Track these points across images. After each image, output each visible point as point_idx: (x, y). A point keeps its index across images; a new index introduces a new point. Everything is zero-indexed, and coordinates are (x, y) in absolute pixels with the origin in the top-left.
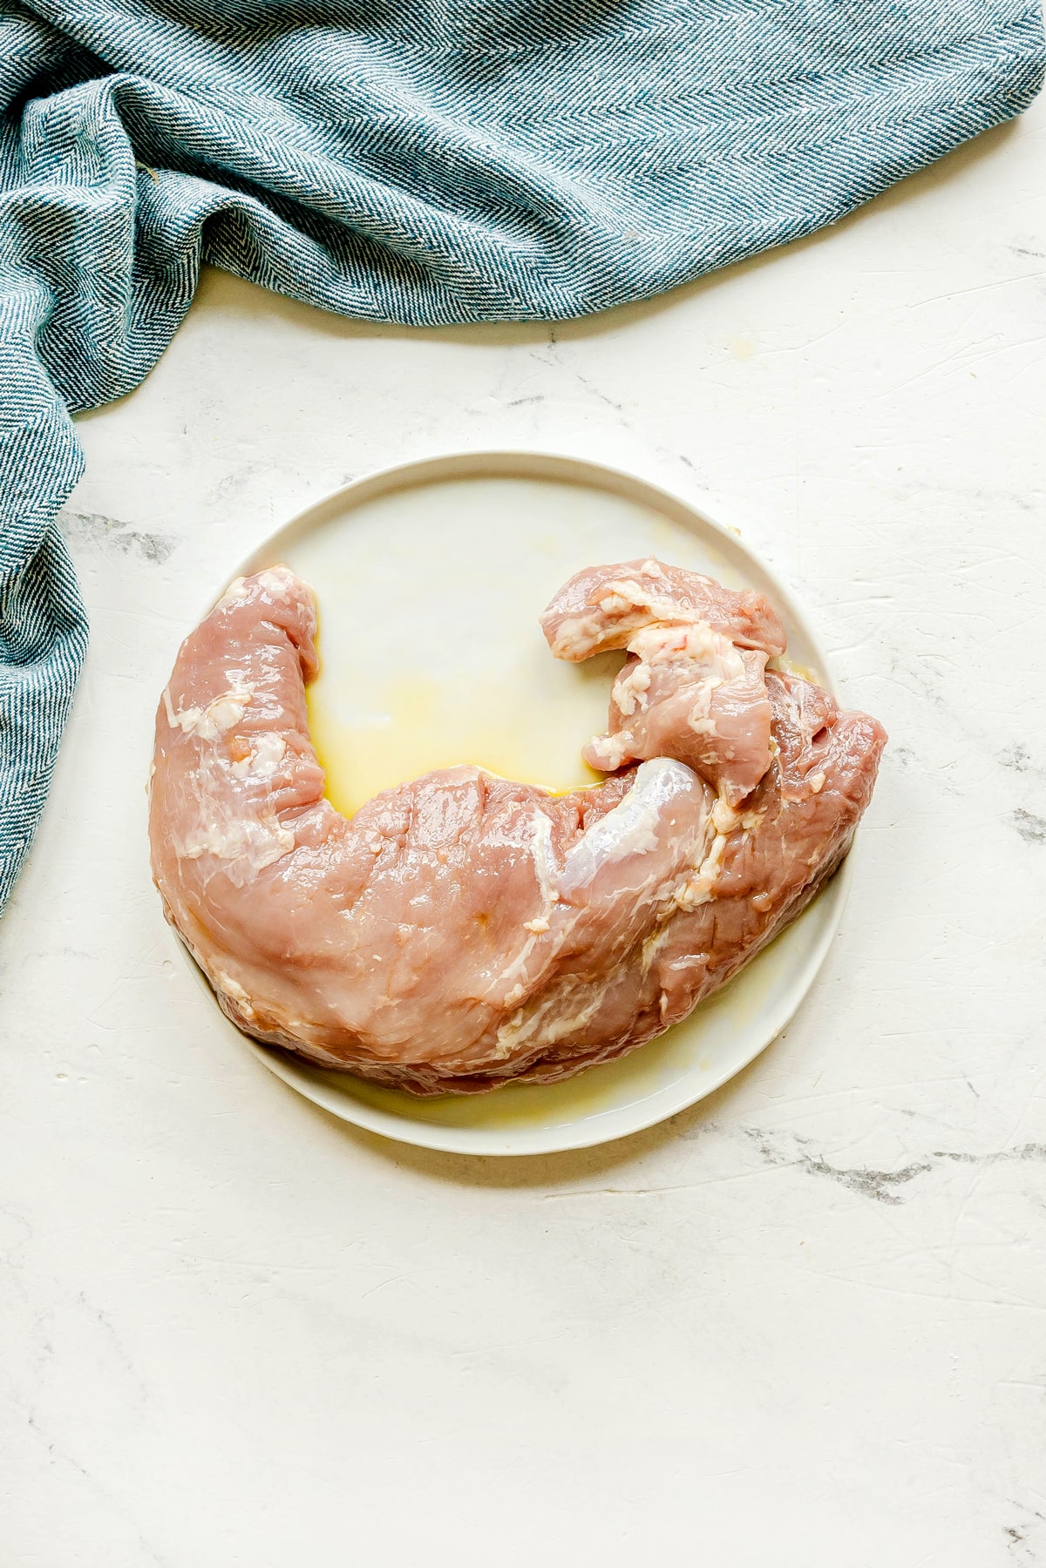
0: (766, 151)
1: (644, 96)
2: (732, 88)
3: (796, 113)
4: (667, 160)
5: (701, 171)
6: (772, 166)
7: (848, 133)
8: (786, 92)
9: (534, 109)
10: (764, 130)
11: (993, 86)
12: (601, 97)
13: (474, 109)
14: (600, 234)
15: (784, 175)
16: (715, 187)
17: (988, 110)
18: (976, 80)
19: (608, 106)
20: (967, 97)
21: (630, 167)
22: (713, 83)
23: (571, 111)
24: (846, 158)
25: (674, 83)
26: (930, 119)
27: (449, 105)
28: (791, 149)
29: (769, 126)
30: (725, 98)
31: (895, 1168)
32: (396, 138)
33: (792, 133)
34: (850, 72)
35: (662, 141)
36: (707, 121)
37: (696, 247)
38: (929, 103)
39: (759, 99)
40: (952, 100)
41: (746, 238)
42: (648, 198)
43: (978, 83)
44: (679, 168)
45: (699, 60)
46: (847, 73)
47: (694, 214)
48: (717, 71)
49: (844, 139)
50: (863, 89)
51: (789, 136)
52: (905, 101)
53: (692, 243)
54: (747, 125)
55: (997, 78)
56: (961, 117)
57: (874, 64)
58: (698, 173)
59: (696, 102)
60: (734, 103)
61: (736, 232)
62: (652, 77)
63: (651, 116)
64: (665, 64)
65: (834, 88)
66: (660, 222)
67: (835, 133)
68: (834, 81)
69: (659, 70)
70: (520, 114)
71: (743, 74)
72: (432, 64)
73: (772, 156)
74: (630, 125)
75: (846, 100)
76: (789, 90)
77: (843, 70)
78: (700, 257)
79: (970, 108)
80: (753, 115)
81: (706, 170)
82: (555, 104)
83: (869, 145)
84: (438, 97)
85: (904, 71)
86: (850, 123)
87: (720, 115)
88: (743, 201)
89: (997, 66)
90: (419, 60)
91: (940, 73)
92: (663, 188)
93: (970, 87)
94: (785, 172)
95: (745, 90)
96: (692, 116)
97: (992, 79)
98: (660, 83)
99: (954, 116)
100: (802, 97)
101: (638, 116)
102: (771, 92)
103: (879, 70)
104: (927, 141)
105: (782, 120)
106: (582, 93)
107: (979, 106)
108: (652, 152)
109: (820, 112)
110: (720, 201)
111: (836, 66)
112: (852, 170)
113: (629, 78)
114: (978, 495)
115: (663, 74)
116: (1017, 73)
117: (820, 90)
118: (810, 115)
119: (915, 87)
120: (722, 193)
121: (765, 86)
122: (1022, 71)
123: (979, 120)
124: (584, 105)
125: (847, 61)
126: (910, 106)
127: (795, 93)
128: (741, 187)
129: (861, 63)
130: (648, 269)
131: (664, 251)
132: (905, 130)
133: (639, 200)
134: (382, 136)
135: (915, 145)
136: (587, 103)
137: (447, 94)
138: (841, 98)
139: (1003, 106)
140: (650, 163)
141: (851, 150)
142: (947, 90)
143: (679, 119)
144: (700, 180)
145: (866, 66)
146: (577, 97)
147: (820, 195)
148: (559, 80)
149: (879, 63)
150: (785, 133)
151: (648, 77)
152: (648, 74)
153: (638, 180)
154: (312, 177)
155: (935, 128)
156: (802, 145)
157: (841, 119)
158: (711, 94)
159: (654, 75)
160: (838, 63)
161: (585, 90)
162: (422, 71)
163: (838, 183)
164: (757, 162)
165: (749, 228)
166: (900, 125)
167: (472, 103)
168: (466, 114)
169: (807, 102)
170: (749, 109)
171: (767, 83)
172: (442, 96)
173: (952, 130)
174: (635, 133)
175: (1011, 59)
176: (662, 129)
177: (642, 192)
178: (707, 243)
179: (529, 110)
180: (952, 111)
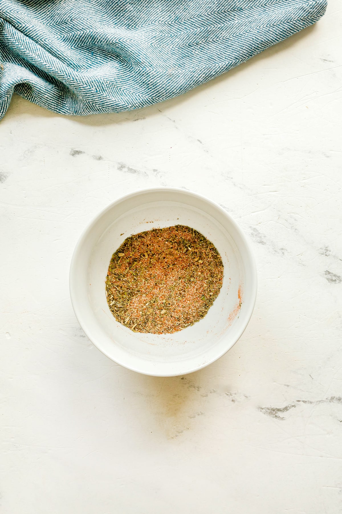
0: (222, 38)
1: (178, 19)
2: (209, 13)
3: (233, 23)
4: (184, 42)
5: (197, 47)
6: (224, 43)
7: (252, 29)
8: (229, 15)
9: (138, 22)
10: (221, 30)
11: (307, 13)
12: (162, 17)
13: (116, 22)
14: (158, 73)
15: (228, 46)
16: (202, 53)
17: (305, 22)
18: (300, 11)
19: (165, 21)
20: (297, 17)
21: (171, 44)
22: (202, 12)
23: (151, 21)
24: (251, 38)
25: (189, 13)
26: (283, 25)
27: (106, 21)
28: (231, 36)
29: (223, 28)
30: (207, 17)
31: (282, 407)
32: (84, 40)
33: (231, 30)
34: (254, 8)
35: (183, 35)
36: (200, 26)
37: (195, 75)
38: (283, 19)
39: (220, 17)
40: (291, 18)
41: (214, 71)
42: (176, 55)
43: (301, 12)
44: (189, 45)
45: (198, 4)
46: (252, 8)
47: (194, 63)
48: (204, 7)
49: (251, 31)
50: (258, 14)
51: (230, 31)
52: (274, 17)
53: (193, 74)
54: (215, 28)
55: (308, 10)
56: (295, 25)
57: (263, 5)
58: (196, 47)
59: (196, 20)
60: (210, 19)
61: (210, 69)
62: (181, 12)
63: (180, 26)
64: (186, 7)
65: (248, 14)
66: (181, 65)
67: (247, 29)
68: (248, 11)
69: (183, 9)
70: (133, 24)
71: (214, 8)
72: (102, 6)
73: (224, 39)
74: (172, 30)
75: (252, 18)
76: (231, 14)
77: (251, 7)
78: (197, 79)
79: (298, 21)
80: (217, 24)
81: (199, 46)
82: (145, 20)
83: (260, 34)
84: (103, 18)
85: (274, 8)
86: (253, 25)
87: (205, 24)
88: (212, 57)
89: (309, 6)
90: (97, 4)
91: (287, 8)
92: (183, 52)
93: (298, 14)
94: (228, 44)
95: (214, 14)
96: (194, 25)
97: (307, 11)
98: (184, 14)
99: (292, 24)
100: (235, 17)
101: (175, 26)
102: (224, 15)
103: (265, 8)
104: (282, 34)
105: (228, 26)
106: (155, 15)
107: (301, 21)
108: (179, 39)
109: (242, 22)
110: (204, 58)
111: (248, 6)
112: (254, 43)
113: (172, 12)
114: (310, 152)
115: (185, 10)
116: (316, 9)
117: (242, 14)
118: (238, 23)
119: (277, 13)
120: (205, 55)
121: (222, 13)
122: (318, 8)
123: (301, 26)
124: (156, 19)
125: (253, 4)
126: (275, 20)
127: (233, 15)
128: (212, 52)
129: (258, 5)
130: (178, 85)
131: (183, 77)
132: (273, 28)
133: (173, 56)
134: (79, 39)
135: (277, 35)
136: (157, 19)
137: (106, 16)
138: (250, 17)
139: (310, 21)
140: (178, 43)
141: (253, 35)
142: (290, 14)
143: (189, 26)
144: (197, 50)
145: (260, 6)
146: (153, 16)
147: (241, 52)
148: (146, 11)
149: (265, 5)
150: (229, 30)
151: (179, 12)
152: (179, 10)
153: (173, 49)
154: (52, 65)
155: (285, 29)
156: (235, 34)
157: (250, 24)
158: (202, 16)
159: (182, 11)
160: (249, 5)
161: (156, 14)
162: (98, 8)
163: (248, 48)
164: (218, 42)
165: (215, 67)
166: (272, 26)
167: (115, 20)
168: (113, 24)
169: (237, 19)
170: (216, 22)
171: (223, 11)
172: (105, 17)
173: (291, 30)
174: (174, 33)
175: (314, 4)
176: (183, 31)
177: (174, 53)
178: (199, 74)
179: (136, 23)
180: (291, 23)
